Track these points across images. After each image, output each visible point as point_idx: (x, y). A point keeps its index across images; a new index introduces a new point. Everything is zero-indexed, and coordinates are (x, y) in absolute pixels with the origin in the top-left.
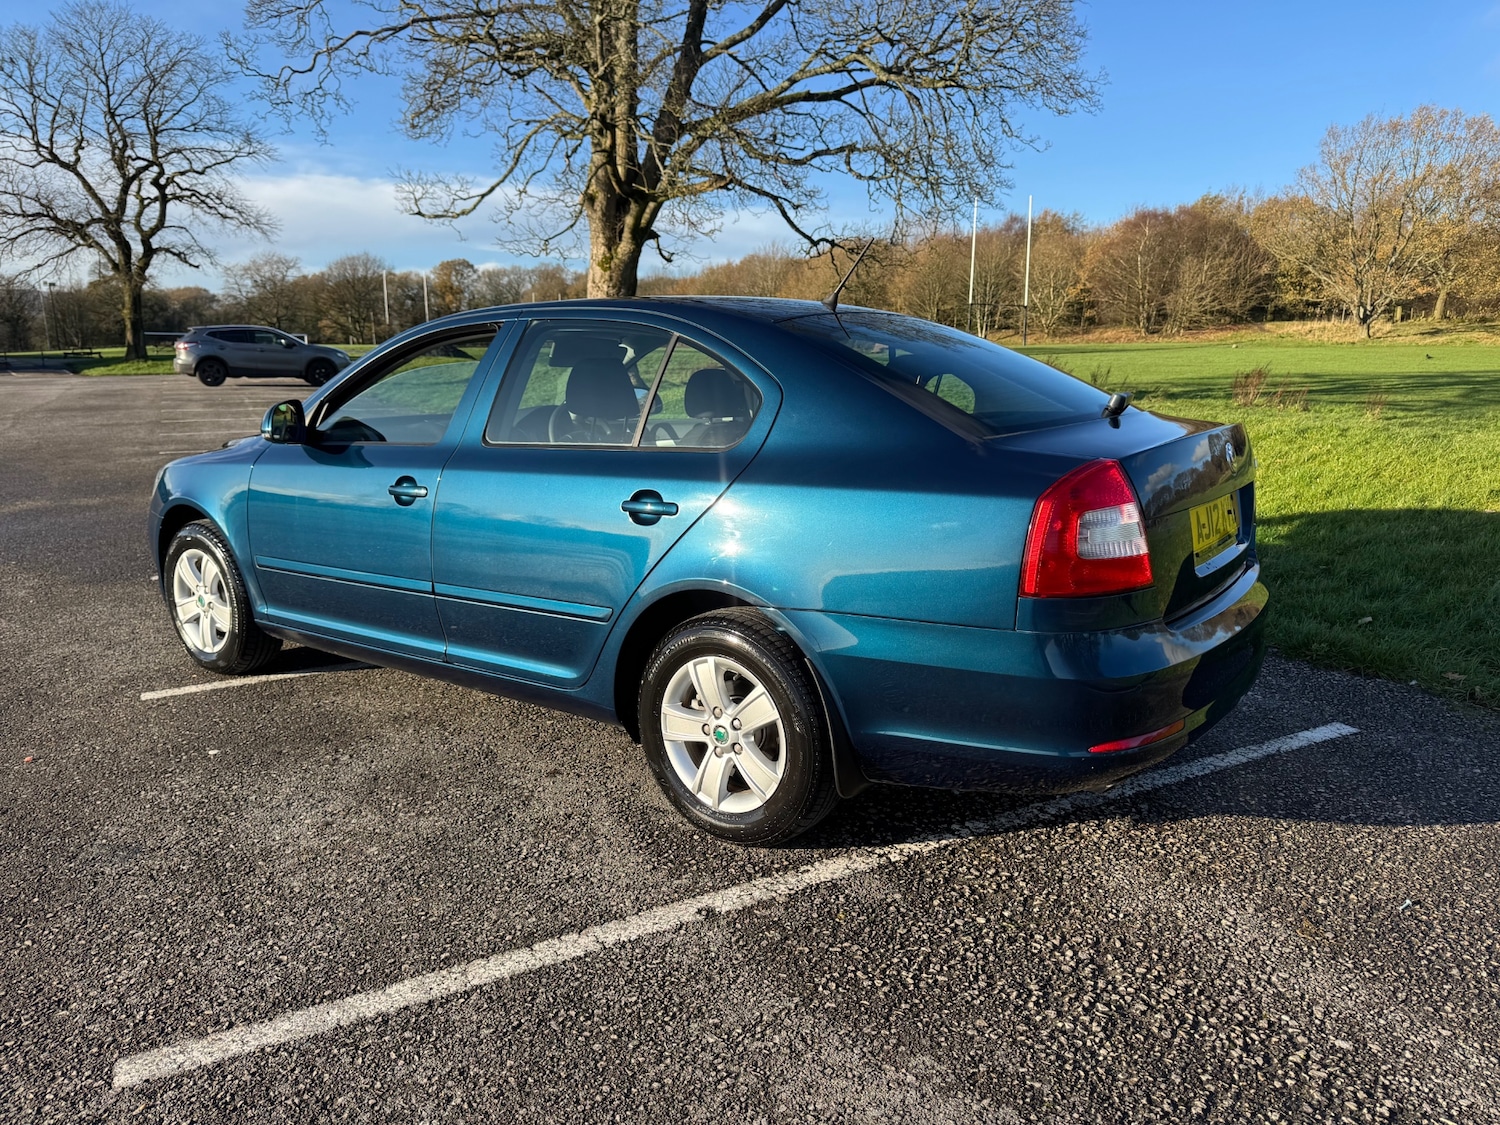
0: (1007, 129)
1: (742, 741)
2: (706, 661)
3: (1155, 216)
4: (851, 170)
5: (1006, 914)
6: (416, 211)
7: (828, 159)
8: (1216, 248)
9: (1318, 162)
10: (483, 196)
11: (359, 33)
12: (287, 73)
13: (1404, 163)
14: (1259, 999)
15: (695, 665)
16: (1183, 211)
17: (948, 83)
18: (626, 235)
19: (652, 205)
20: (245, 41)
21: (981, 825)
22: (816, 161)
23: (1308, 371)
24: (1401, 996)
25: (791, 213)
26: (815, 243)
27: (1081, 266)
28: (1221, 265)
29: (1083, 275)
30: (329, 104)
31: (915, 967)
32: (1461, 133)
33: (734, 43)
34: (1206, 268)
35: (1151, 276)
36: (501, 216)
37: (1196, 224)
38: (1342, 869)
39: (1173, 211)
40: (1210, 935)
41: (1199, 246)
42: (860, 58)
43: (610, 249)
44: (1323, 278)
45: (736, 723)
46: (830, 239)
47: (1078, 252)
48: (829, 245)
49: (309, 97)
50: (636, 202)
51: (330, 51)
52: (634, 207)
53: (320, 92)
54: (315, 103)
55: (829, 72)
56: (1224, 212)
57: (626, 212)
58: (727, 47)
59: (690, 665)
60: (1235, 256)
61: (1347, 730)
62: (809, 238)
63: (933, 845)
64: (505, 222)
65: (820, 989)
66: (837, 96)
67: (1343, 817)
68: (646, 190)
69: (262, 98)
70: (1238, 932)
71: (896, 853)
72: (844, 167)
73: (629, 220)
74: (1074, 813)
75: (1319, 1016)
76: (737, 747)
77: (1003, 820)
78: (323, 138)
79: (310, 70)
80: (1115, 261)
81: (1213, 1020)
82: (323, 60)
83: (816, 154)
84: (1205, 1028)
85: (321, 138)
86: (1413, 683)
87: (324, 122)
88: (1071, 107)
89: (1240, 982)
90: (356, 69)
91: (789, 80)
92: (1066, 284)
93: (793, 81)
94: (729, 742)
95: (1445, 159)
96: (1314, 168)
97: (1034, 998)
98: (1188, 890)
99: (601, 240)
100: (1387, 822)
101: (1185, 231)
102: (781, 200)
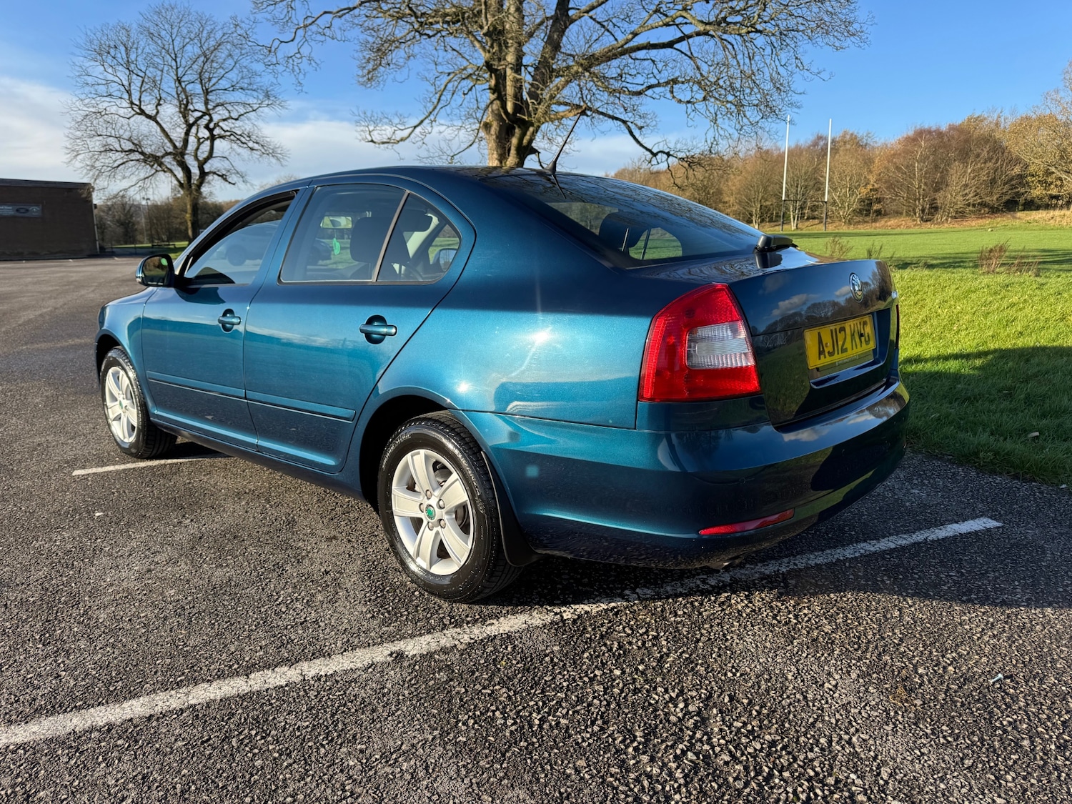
0: (799, 65)
1: (446, 517)
2: (419, 453)
3: (930, 132)
4: (674, 97)
5: (641, 667)
6: (370, 139)
7: (657, 90)
8: (978, 156)
10: (415, 127)
11: (325, 13)
12: (277, 43)
14: (834, 758)
15: (412, 456)
16: (952, 128)
17: (750, 29)
18: (513, 151)
19: (531, 129)
20: (247, 22)
21: (649, 592)
22: (649, 92)
23: (1046, 247)
24: (968, 762)
25: (636, 133)
26: (655, 155)
27: (870, 172)
28: (982, 169)
29: (872, 178)
30: (305, 65)
31: (546, 710)
33: (593, 8)
34: (969, 171)
35: (925, 178)
36: (417, 139)
37: (962, 138)
38: (949, 643)
39: (944, 128)
40: (810, 696)
41: (964, 155)
42: (684, 14)
43: (501, 163)
44: (1064, 176)
45: (441, 503)
46: (666, 151)
47: (868, 161)
48: (665, 156)
49: (291, 60)
50: (519, 127)
51: (306, 26)
52: (517, 131)
53: (298, 56)
54: (295, 63)
55: (662, 26)
56: (985, 128)
57: (513, 135)
58: (587, 12)
59: (409, 455)
60: (993, 161)
61: (992, 524)
62: (650, 151)
63: (604, 606)
64: (421, 143)
65: (460, 724)
66: (670, 45)
67: (965, 598)
68: (526, 118)
69: (259, 61)
70: (836, 695)
71: (568, 613)
72: (669, 95)
73: (514, 141)
74: (730, 585)
75: (885, 776)
76: (442, 522)
77: (669, 588)
78: (300, 88)
79: (292, 40)
80: (898, 168)
81: (786, 774)
82: (301, 32)
83: (649, 87)
84: (777, 781)
85: (299, 88)
86: (1064, 486)
87: (301, 76)
88: (845, 44)
89: (823, 741)
90: (322, 38)
91: (631, 33)
92: (859, 185)
93: (635, 34)
94: (436, 518)
96: (1057, 92)
97: (635, 744)
98: (804, 655)
99: (495, 156)
100: (1003, 603)
101: (954, 143)
102: (629, 123)
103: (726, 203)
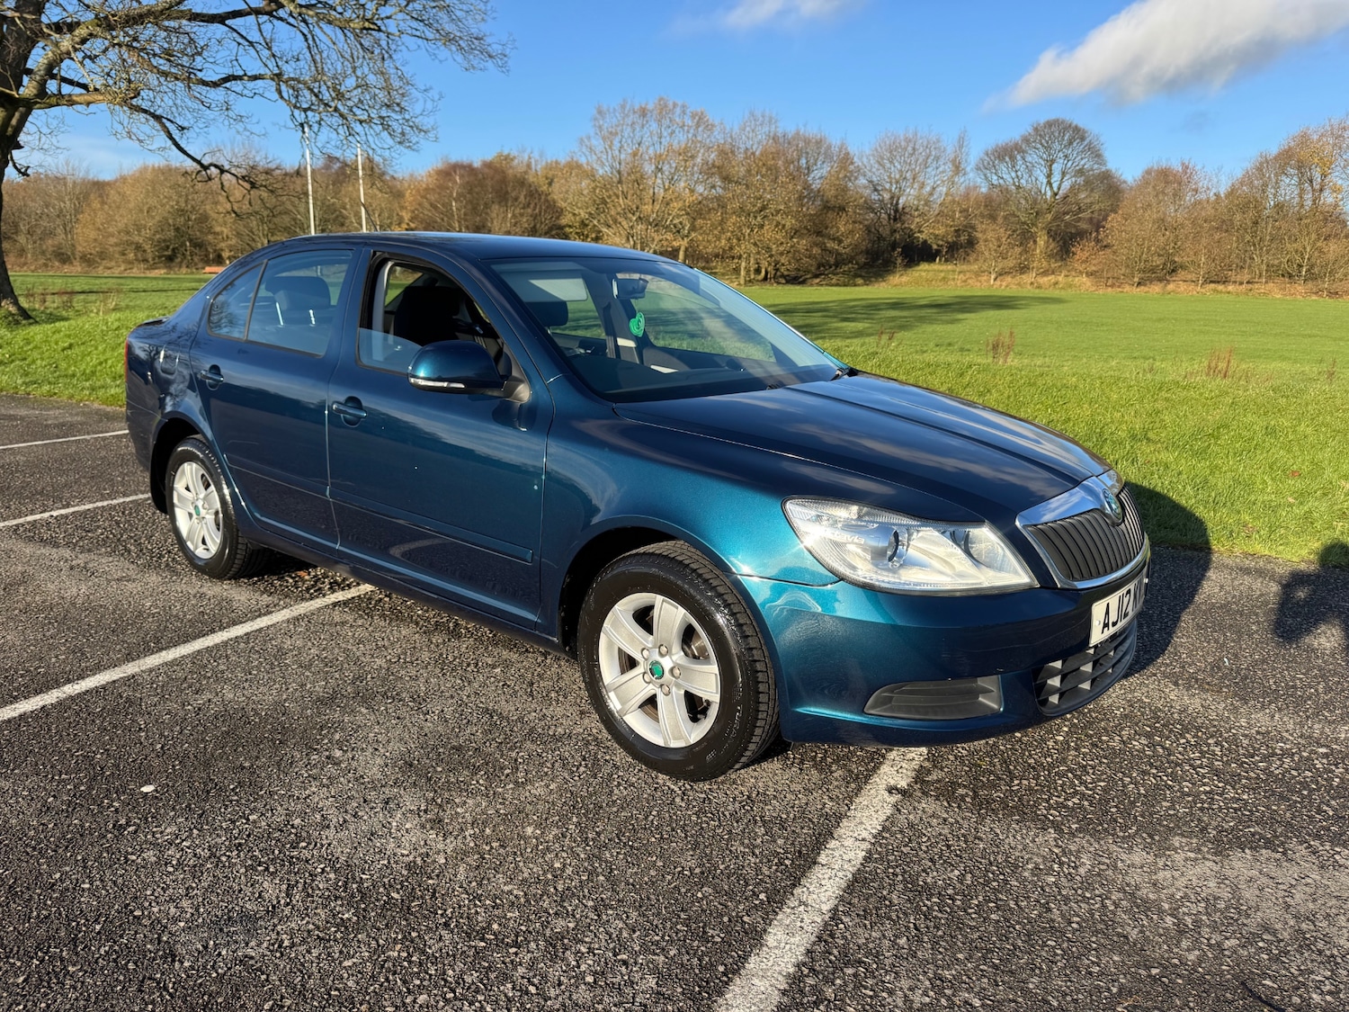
3: (462, 167)
8: (516, 199)
9: (592, 134)
13: (653, 141)
16: (488, 165)
22: (230, 86)
25: (176, 134)
26: (205, 168)
27: (402, 208)
28: (522, 215)
29: (406, 216)
32: (689, 122)
34: (510, 215)
35: (466, 220)
37: (497, 177)
39: (477, 164)
41: (503, 196)
44: (604, 230)
47: (398, 195)
48: (219, 171)
56: (518, 165)
60: (532, 206)
62: (199, 162)
66: (220, 19)
68: (14, 93)
72: (274, 95)
80: (431, 205)
83: (226, 78)
92: (391, 223)
95: (680, 140)
96: (589, 138)
101: (489, 183)
102: (164, 120)
103: (218, 234)
